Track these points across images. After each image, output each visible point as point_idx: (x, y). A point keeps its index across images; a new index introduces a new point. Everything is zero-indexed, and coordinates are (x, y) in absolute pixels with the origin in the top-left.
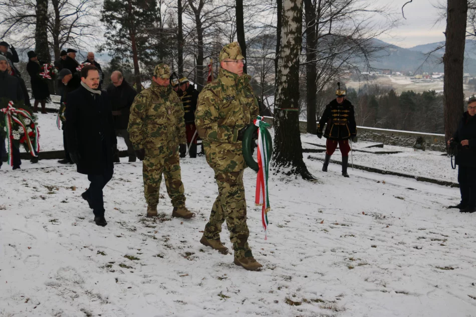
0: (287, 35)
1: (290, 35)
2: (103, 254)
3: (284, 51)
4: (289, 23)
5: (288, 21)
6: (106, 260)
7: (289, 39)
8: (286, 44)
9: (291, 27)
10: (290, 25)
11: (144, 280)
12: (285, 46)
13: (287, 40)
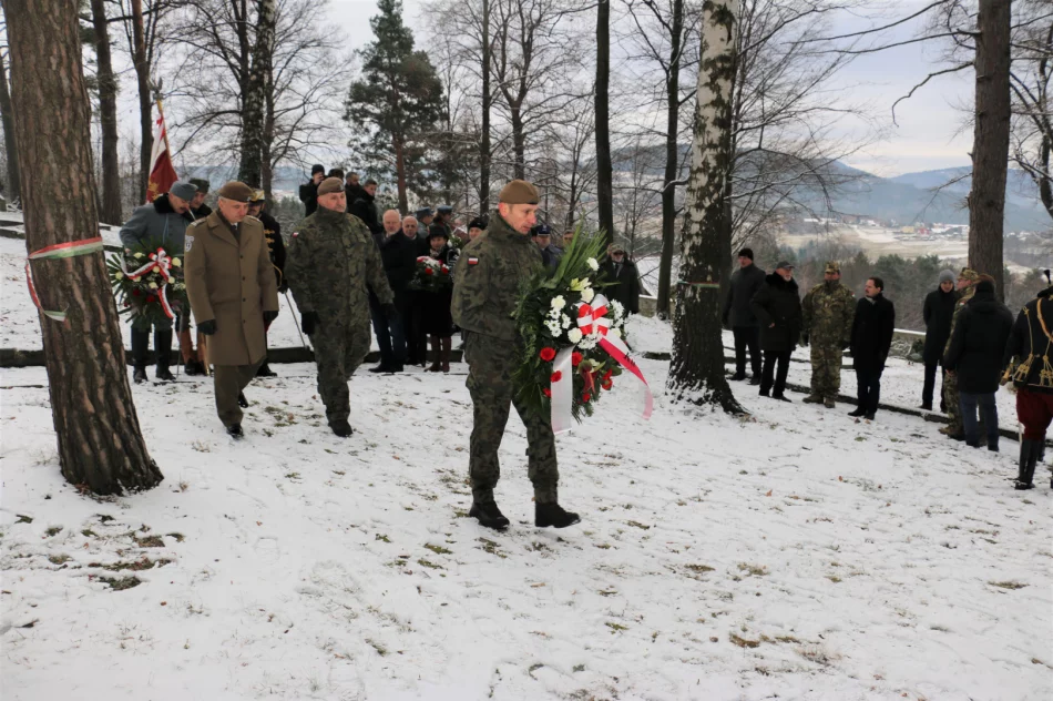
0: (703, 150)
1: (708, 150)
2: (385, 539)
3: (697, 179)
4: (707, 129)
5: (705, 126)
6: (393, 552)
7: (706, 158)
8: (701, 166)
9: (711, 136)
10: (709, 132)
11: (468, 591)
12: (699, 170)
13: (702, 159)
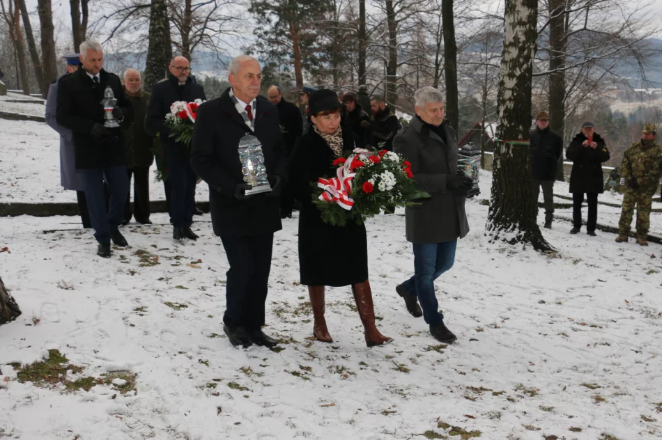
0: (514, 27)
1: (518, 27)
3: (509, 53)
4: (517, 9)
5: (515, 6)
7: (517, 34)
8: (512, 41)
9: (520, 15)
10: (518, 11)
12: (511, 44)
13: (513, 36)
